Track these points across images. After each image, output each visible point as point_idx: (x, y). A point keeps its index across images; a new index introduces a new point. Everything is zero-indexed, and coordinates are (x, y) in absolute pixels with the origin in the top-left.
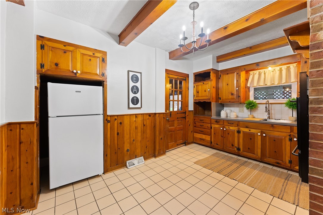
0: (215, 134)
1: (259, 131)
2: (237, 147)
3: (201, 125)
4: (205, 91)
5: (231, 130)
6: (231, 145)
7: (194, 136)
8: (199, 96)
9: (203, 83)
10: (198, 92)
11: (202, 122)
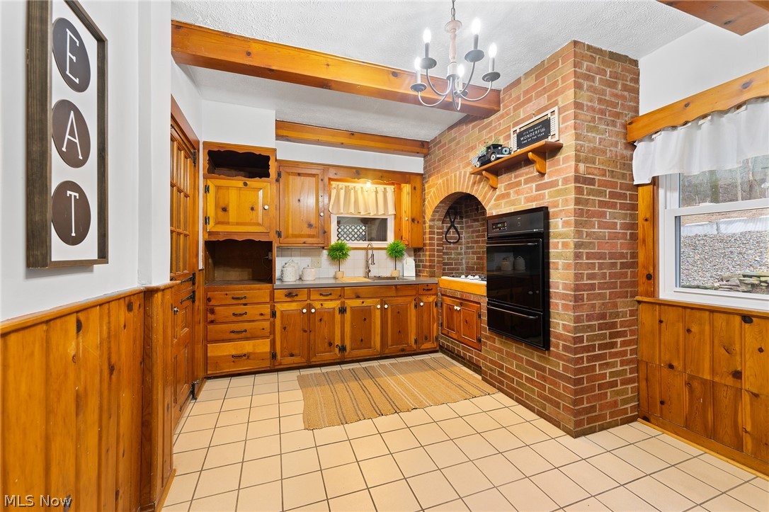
0: (285, 328)
1: (378, 300)
2: (340, 345)
3: (238, 312)
4: (252, 209)
5: (326, 310)
6: (326, 345)
7: (209, 355)
8: (228, 223)
9: (245, 184)
10: (225, 210)
11: (243, 301)
